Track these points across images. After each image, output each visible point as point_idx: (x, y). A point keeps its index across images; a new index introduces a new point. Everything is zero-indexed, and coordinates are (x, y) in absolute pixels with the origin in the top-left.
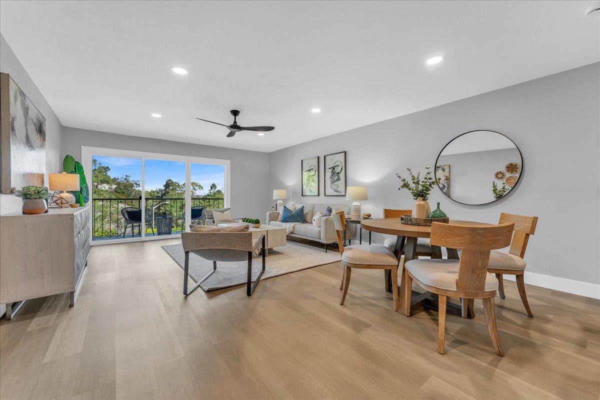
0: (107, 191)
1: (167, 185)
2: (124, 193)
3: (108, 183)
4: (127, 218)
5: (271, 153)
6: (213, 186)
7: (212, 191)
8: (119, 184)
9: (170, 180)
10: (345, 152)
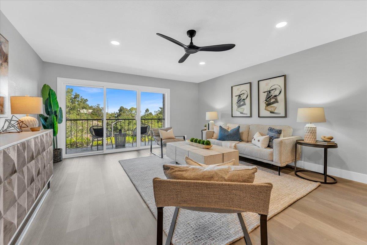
0: (86, 114)
1: (120, 110)
2: (96, 114)
3: (86, 108)
4: (94, 134)
5: (199, 83)
6: (147, 110)
7: (146, 113)
8: (94, 109)
9: (122, 107)
10: (285, 76)
